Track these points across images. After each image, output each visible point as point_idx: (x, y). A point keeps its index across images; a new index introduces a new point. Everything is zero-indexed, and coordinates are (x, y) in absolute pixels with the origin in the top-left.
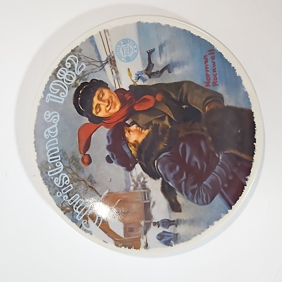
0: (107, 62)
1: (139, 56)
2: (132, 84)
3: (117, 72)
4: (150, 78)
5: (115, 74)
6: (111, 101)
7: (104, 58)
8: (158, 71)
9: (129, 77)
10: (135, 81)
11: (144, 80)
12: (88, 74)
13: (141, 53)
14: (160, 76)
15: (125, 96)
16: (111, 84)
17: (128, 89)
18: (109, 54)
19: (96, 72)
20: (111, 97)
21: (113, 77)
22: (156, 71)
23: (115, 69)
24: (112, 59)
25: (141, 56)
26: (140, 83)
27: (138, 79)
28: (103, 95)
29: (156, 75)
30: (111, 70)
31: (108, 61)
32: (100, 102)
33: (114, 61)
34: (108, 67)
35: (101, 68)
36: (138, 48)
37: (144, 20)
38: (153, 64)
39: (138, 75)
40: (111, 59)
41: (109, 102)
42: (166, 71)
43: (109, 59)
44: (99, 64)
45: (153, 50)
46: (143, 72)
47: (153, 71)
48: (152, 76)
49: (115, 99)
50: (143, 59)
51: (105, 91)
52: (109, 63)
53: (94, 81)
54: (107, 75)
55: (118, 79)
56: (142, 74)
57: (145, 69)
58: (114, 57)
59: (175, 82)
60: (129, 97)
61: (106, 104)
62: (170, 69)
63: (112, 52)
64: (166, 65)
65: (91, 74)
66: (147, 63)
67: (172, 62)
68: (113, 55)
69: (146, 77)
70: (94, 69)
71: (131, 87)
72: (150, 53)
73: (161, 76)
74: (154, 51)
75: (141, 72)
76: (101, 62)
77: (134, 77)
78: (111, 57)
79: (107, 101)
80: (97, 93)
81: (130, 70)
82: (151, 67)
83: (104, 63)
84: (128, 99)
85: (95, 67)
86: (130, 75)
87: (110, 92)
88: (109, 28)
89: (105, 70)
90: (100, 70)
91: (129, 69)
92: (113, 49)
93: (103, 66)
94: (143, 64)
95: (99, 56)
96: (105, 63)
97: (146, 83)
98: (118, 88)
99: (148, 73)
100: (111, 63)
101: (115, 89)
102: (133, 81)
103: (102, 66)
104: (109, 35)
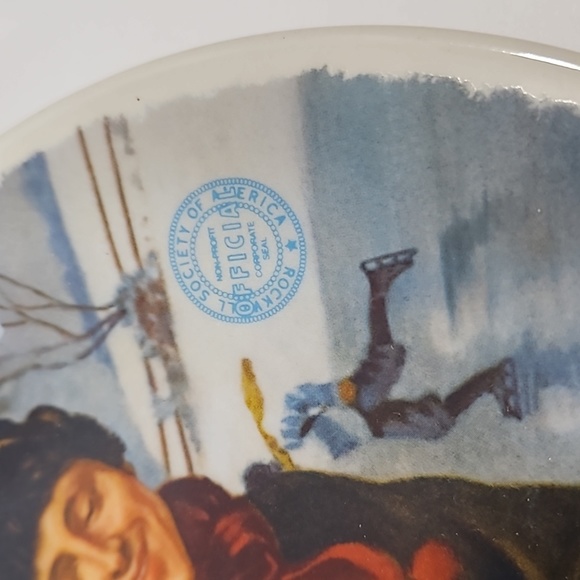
0: (123, 313)
1: (310, 288)
2: (266, 457)
3: (177, 377)
4: (377, 432)
5: (164, 390)
6: (136, 546)
7: (103, 287)
8: (432, 397)
9: (248, 416)
10: (282, 442)
11: (340, 445)
12: (17, 375)
13: (322, 273)
14: (445, 428)
15: (221, 525)
16: (141, 444)
17: (236, 487)
18: (130, 266)
19: (58, 366)
20: (137, 522)
21: (156, 402)
22: (416, 394)
23: (166, 358)
24: (153, 298)
25: (324, 290)
26: (312, 456)
27: (304, 431)
28: (96, 503)
29: (416, 417)
30: (146, 360)
31: (130, 305)
32: (77, 546)
33: (164, 309)
34: (124, 342)
35: (88, 343)
36: (310, 241)
37: (348, 63)
38: (402, 351)
39: (303, 407)
40: (141, 301)
41: (124, 550)
42: (486, 406)
43: (133, 294)
44: (75, 323)
45: (404, 261)
46: (336, 393)
47: (398, 392)
48: (391, 426)
49: (161, 539)
50: (335, 311)
51: (109, 484)
52: (134, 317)
53: (47, 417)
54: (119, 391)
55: (184, 417)
56: (330, 403)
57: (349, 370)
58: (158, 287)
59: (547, 479)
60: (246, 538)
61: (111, 560)
62: (512, 392)
63: (153, 255)
64: (486, 364)
65: (31, 376)
66: (363, 336)
67: (529, 347)
68: (153, 274)
69: (351, 422)
70: (46, 349)
71: (256, 475)
72: (382, 277)
73: (456, 431)
74: (408, 263)
75: (325, 388)
76: (85, 308)
77: (276, 417)
78: (143, 286)
79: (115, 544)
80: (64, 487)
81: (256, 370)
82: (387, 364)
83: (102, 315)
84: (236, 549)
85: (51, 338)
86: (256, 403)
87: (135, 493)
88: (132, 111)
89: (107, 360)
90: (83, 356)
91: (247, 366)
92: (155, 235)
93: (96, 335)
94: (337, 344)
95: (75, 279)
96: (112, 321)
97: (351, 466)
98: (179, 471)
99: (369, 400)
100: (145, 323)
101: (160, 479)
102: (272, 444)
103: (91, 332)
104: (130, 151)
